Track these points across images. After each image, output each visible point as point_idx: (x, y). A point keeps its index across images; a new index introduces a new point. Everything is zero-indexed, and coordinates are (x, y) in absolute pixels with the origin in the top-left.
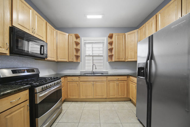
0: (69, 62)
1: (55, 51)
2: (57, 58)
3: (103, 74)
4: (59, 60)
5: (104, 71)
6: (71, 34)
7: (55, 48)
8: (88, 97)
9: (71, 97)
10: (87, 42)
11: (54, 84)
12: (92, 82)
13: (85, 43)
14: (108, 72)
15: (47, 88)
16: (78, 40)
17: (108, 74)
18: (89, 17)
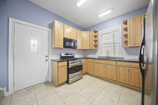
0: (90, 49)
1: (82, 43)
2: (83, 48)
3: (115, 59)
4: (84, 48)
5: (119, 57)
6: (91, 31)
7: (82, 42)
8: (100, 75)
9: (90, 72)
10: (103, 33)
11: (79, 61)
12: (103, 65)
13: (102, 35)
14: (123, 58)
15: (74, 63)
16: (96, 34)
17: (123, 59)
18: (100, 16)
